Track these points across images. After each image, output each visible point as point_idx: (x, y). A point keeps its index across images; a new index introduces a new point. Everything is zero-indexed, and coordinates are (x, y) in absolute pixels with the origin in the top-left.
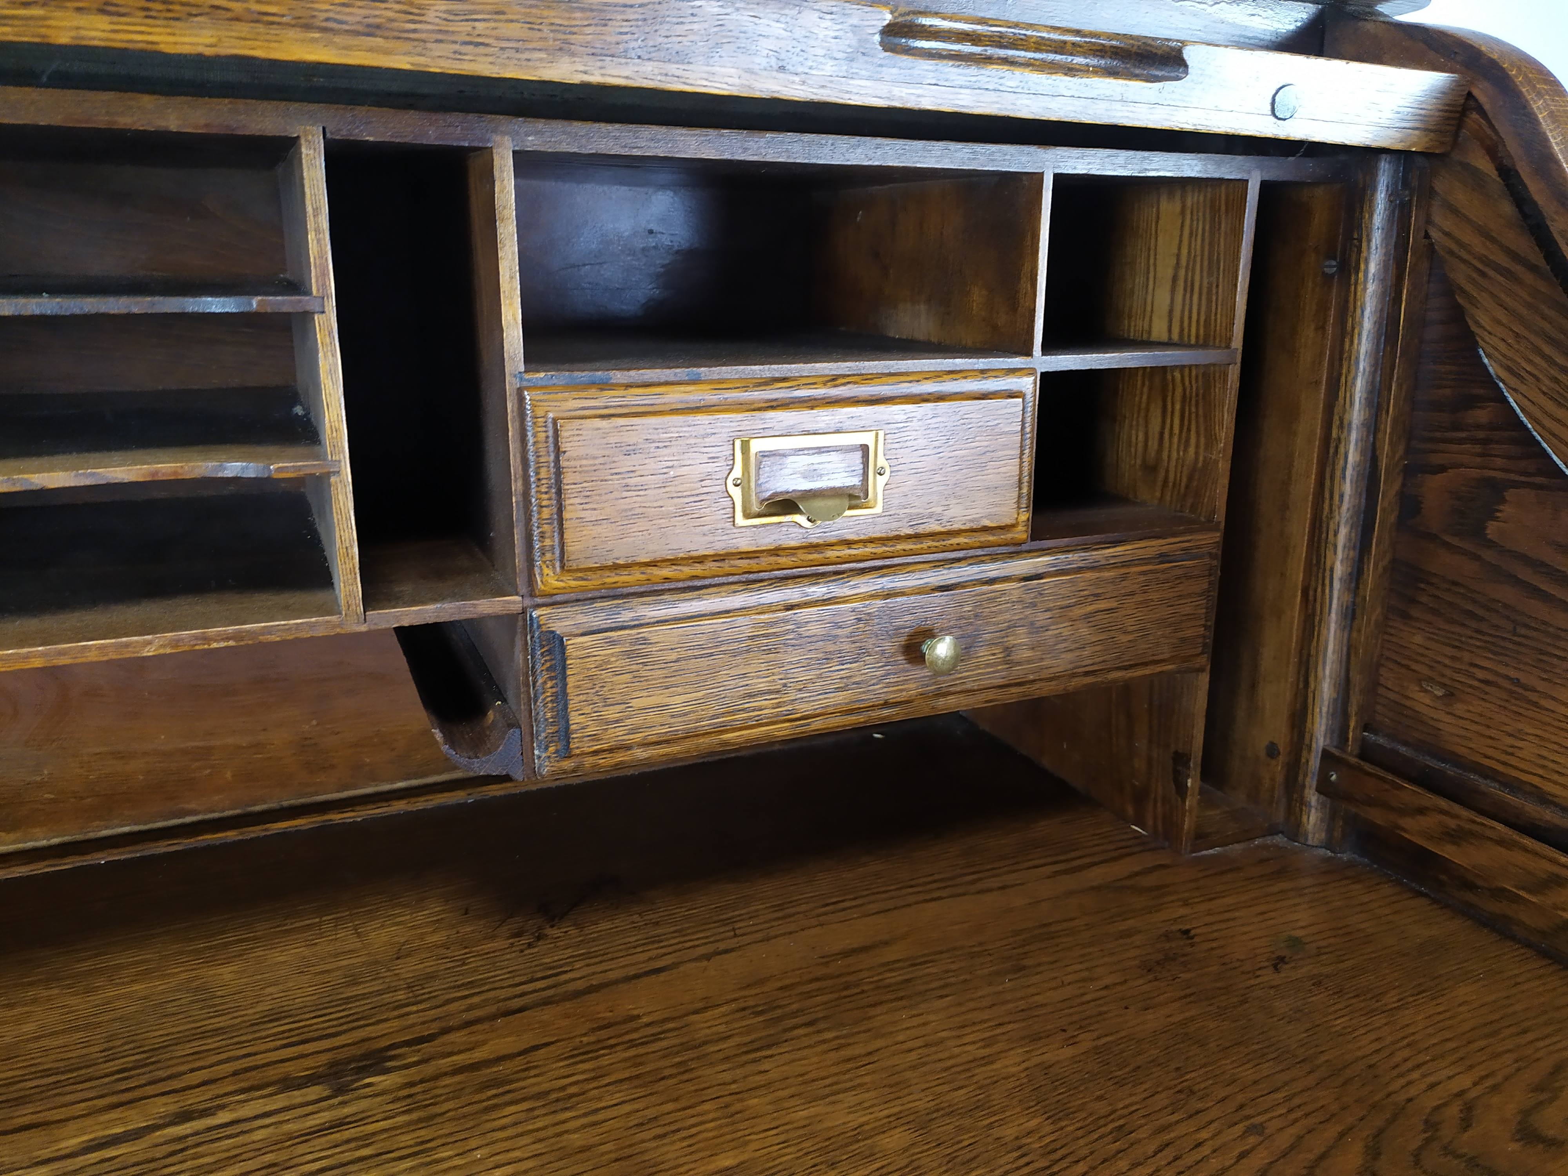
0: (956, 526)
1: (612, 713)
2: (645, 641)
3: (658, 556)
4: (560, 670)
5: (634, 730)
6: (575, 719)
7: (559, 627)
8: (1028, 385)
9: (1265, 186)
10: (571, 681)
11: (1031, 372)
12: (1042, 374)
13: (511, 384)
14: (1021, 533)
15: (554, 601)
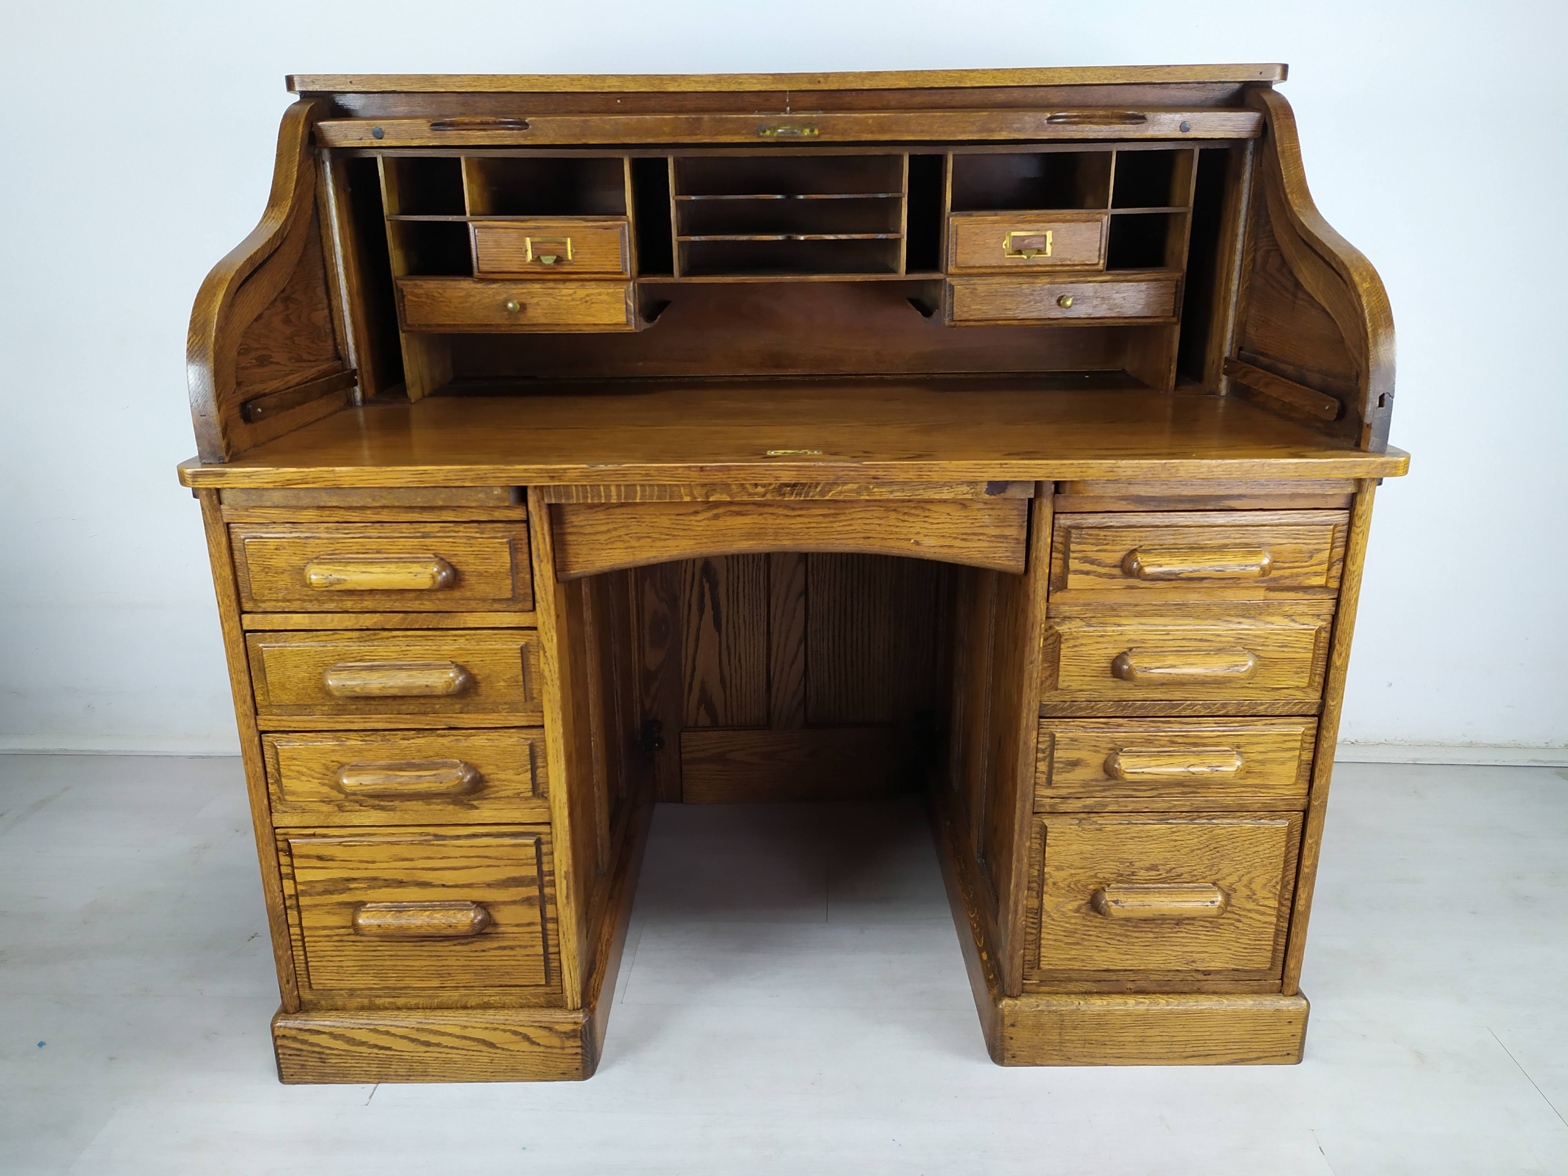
0: (1076, 263)
1: (965, 309)
2: (976, 289)
3: (982, 265)
4: (952, 295)
5: (972, 315)
6: (955, 309)
7: (953, 283)
8: (1106, 220)
9: (1201, 150)
10: (955, 298)
11: (1107, 214)
12: (1112, 215)
13: (946, 215)
14: (1101, 266)
15: (952, 275)
